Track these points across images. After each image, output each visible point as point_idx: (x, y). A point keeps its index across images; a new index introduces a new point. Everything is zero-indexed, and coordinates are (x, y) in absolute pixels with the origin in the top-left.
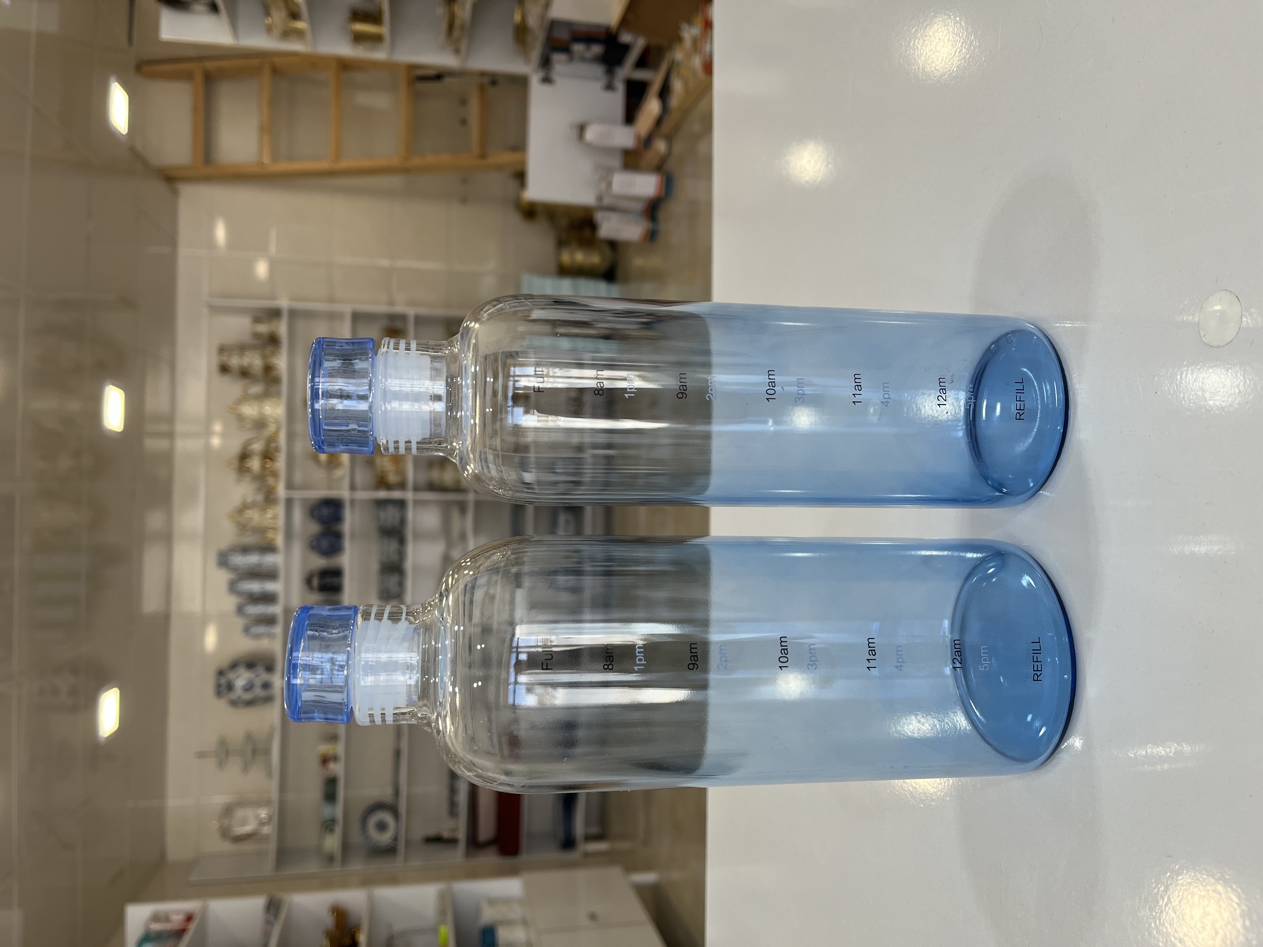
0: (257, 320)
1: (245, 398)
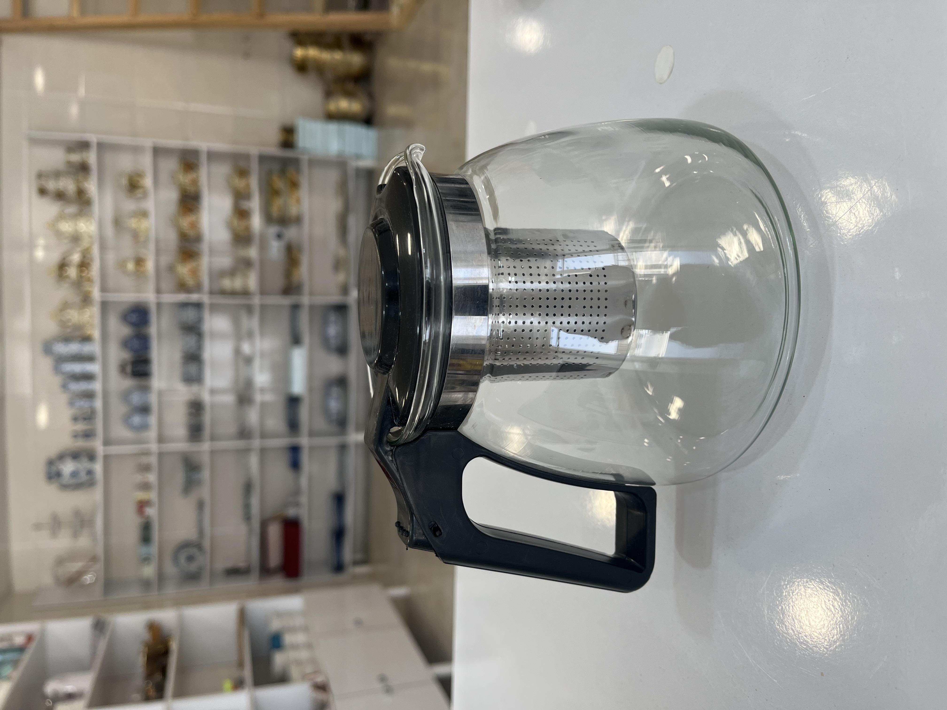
0: (70, 150)
1: (61, 217)
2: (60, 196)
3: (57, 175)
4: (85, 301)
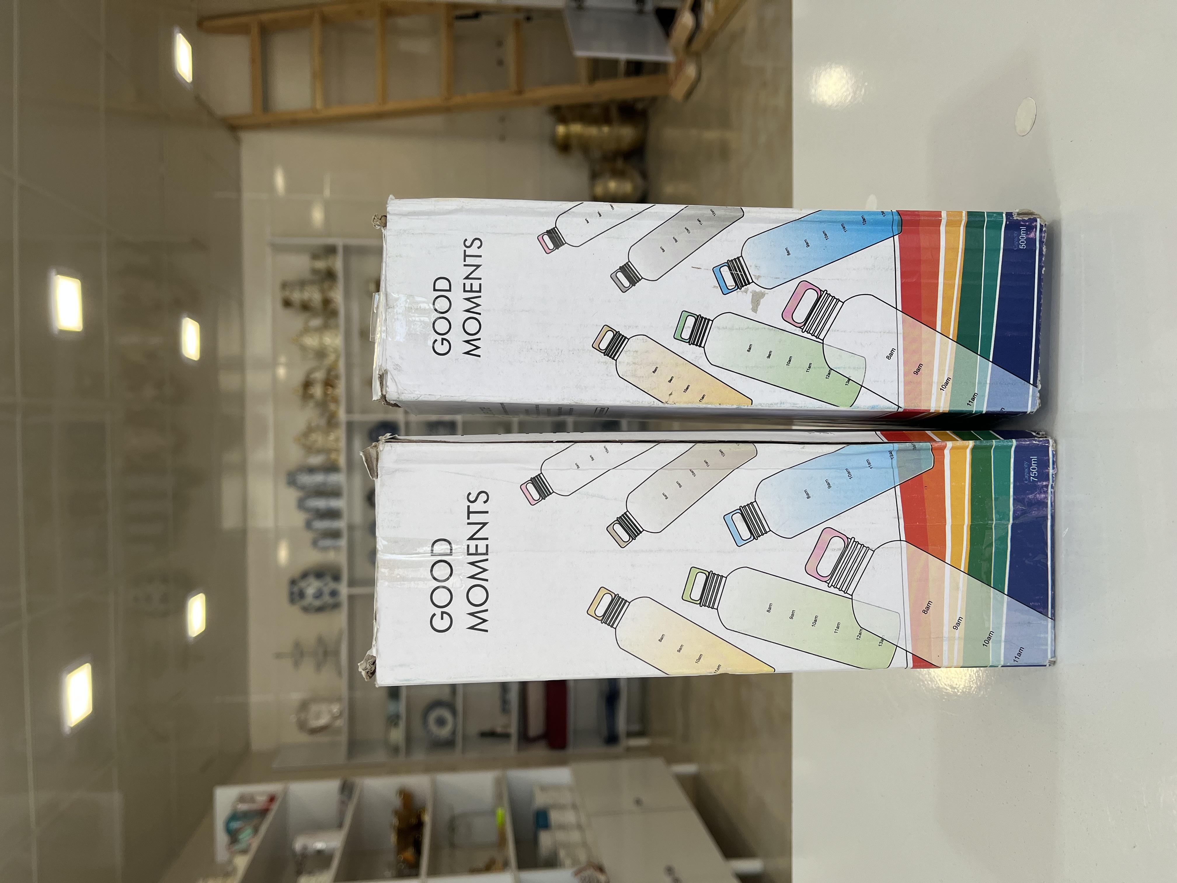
0: (315, 257)
1: (307, 331)
2: (305, 307)
3: (302, 284)
4: (331, 422)
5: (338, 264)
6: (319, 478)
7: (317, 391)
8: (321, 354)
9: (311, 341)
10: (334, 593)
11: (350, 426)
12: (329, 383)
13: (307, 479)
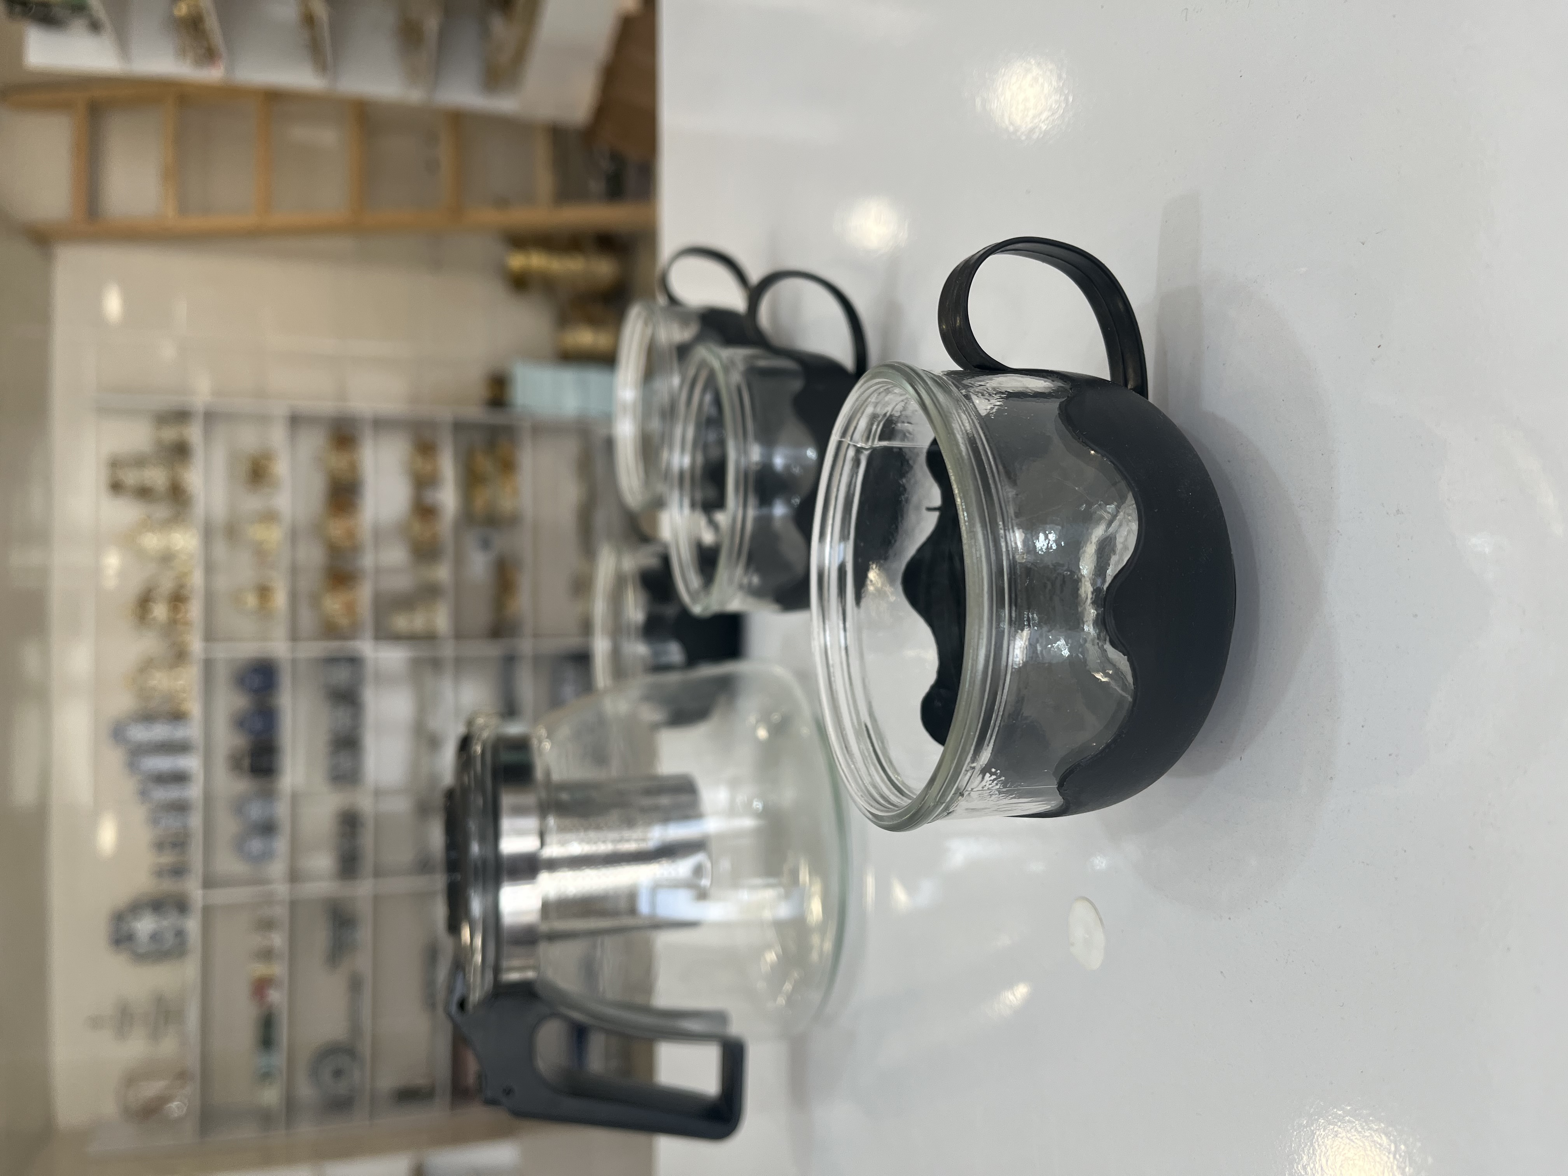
0: (161, 423)
1: (147, 525)
2: (144, 493)
3: (140, 462)
4: (180, 656)
5: (194, 434)
6: (160, 732)
7: (160, 611)
8: (167, 558)
9: (152, 541)
10: (180, 934)
11: (208, 665)
12: (178, 599)
13: (140, 734)
